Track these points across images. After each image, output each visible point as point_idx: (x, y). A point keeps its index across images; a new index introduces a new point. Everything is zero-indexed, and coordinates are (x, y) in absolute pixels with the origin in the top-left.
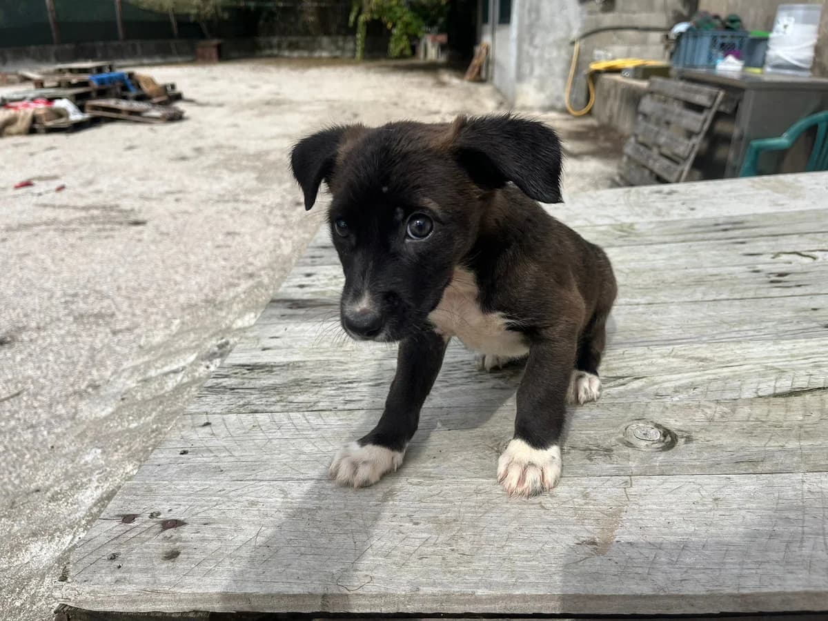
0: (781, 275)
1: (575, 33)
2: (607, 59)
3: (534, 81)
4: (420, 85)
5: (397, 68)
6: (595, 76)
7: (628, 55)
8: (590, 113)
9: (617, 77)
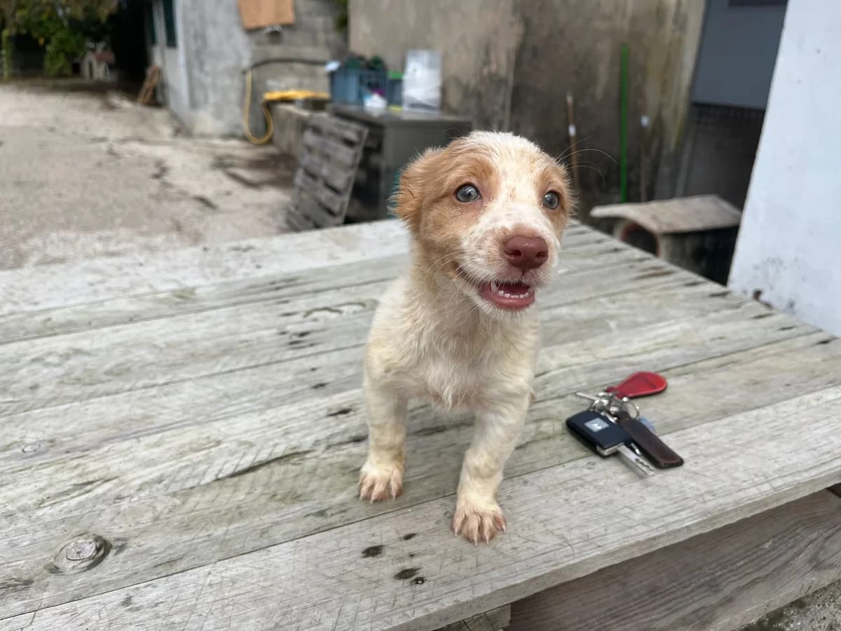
0: (302, 334)
1: (246, 63)
2: (281, 90)
3: (211, 109)
4: (84, 108)
5: (55, 89)
6: (270, 105)
7: (300, 87)
8: (270, 142)
9: (290, 108)
